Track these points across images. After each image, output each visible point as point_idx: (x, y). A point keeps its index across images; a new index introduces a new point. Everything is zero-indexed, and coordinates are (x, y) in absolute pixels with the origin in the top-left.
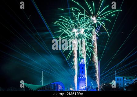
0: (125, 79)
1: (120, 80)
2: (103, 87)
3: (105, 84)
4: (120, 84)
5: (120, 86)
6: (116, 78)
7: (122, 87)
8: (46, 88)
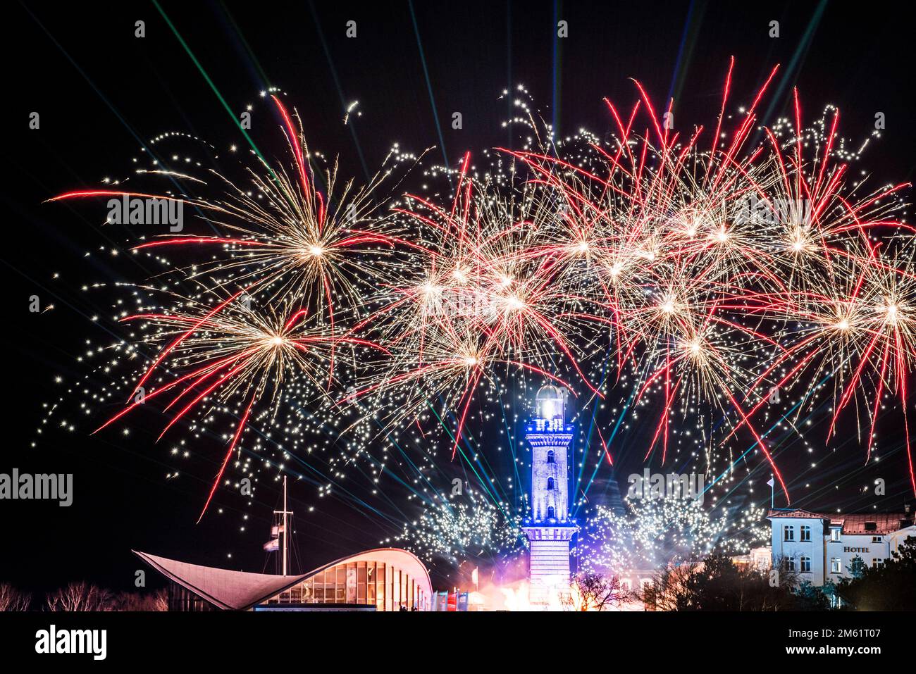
0: (835, 534)
3: (701, 567)
4: (806, 568)
6: (778, 524)
8: (310, 589)
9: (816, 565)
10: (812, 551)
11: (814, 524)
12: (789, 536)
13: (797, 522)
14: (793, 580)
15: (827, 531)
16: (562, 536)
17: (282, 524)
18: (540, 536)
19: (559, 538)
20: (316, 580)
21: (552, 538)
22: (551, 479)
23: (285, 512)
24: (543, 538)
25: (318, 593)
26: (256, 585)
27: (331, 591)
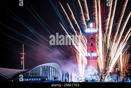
8: (31, 73)
16: (95, 58)
17: (23, 57)
18: (90, 58)
19: (94, 58)
20: (32, 71)
21: (93, 59)
22: (92, 43)
23: (23, 54)
24: (90, 59)
25: (33, 74)
26: (16, 72)
27: (36, 74)
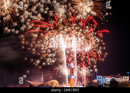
0: (104, 78)
1: (101, 78)
2: (88, 84)
3: (89, 82)
4: (101, 82)
5: (100, 83)
6: (98, 77)
7: (102, 84)
9: (102, 82)
10: (101, 80)
11: (102, 77)
12: (99, 78)
13: (99, 77)
14: (99, 83)
15: (103, 78)
17: (42, 77)
20: (46, 83)
22: (72, 72)
25: (46, 85)
27: (48, 85)
